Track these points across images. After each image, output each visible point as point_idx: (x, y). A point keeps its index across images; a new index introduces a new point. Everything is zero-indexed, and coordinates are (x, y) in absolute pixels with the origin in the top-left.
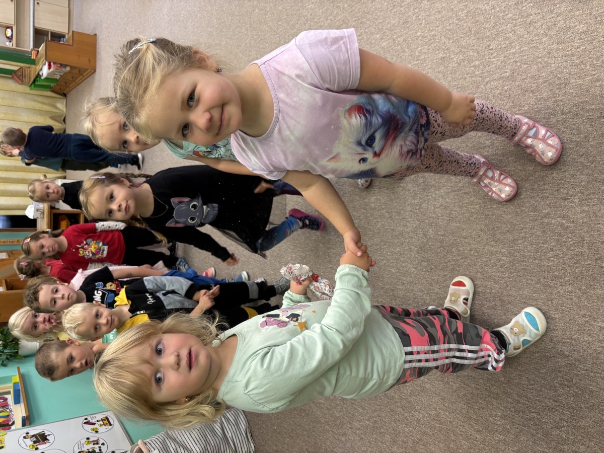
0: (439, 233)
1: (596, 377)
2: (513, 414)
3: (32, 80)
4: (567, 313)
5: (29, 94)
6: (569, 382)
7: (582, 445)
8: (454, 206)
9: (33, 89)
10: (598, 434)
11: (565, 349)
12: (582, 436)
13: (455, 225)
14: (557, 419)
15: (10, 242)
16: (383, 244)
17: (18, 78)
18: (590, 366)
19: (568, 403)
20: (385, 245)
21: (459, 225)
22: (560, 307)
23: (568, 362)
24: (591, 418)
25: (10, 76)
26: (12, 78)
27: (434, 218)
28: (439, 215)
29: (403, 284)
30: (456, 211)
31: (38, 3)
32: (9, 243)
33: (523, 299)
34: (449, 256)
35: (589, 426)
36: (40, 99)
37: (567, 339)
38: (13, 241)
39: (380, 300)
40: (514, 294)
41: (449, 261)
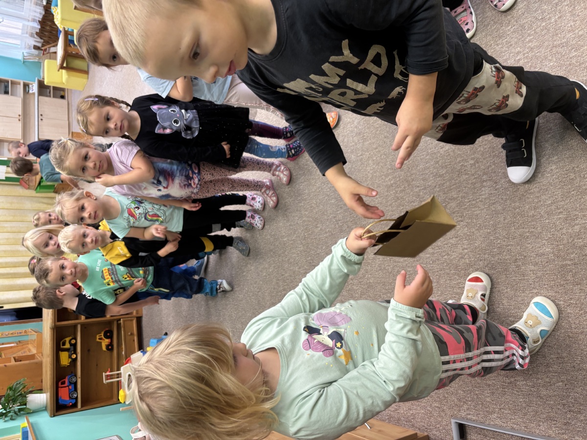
0: (359, 155)
1: (477, 202)
2: (432, 266)
3: (37, 182)
4: (449, 166)
5: (35, 197)
6: (461, 217)
7: (481, 260)
8: (365, 130)
9: (39, 192)
10: (488, 246)
11: (453, 193)
12: (479, 254)
13: (368, 143)
14: (461, 251)
15: (18, 333)
16: (323, 184)
17: (25, 183)
18: (471, 197)
19: (465, 234)
20: (325, 184)
21: (370, 141)
22: (444, 165)
23: (459, 202)
24: (481, 236)
25: (18, 183)
26: (21, 185)
27: (353, 146)
28: (356, 141)
29: (341, 208)
30: (366, 133)
31: (42, 120)
32: (16, 335)
33: (421, 172)
34: (368, 168)
35: (481, 243)
36: (45, 201)
37: (454, 185)
38: (21, 331)
39: (327, 230)
40: (414, 172)
41: (369, 172)
